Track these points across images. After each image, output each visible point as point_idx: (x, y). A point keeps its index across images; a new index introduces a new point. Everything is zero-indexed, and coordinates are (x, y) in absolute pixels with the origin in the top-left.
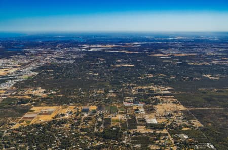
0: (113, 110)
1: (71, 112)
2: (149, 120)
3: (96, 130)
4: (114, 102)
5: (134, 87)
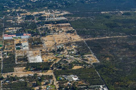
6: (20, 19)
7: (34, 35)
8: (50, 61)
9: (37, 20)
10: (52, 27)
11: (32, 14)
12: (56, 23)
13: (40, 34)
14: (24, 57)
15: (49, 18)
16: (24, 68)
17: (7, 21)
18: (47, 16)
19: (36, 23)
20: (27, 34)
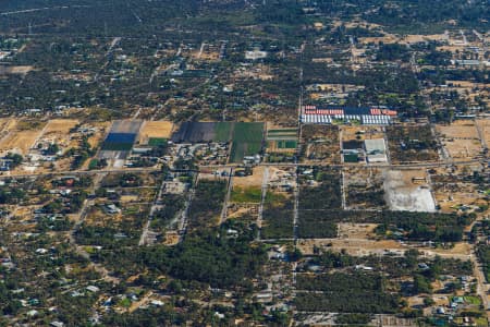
0: (246, 144)
1: (52, 150)
2: (401, 196)
3: (146, 236)
4: (258, 106)
5: (365, 33)
6: (357, 57)
7: (409, 116)
8: (463, 210)
9: (420, 64)
10: (474, 90)
11: (402, 43)
12: (487, 77)
13: (427, 114)
14: (372, 188)
15: (464, 58)
16: (373, 226)
17: (314, 60)
18: (457, 51)
19: (417, 74)
20: (385, 112)
